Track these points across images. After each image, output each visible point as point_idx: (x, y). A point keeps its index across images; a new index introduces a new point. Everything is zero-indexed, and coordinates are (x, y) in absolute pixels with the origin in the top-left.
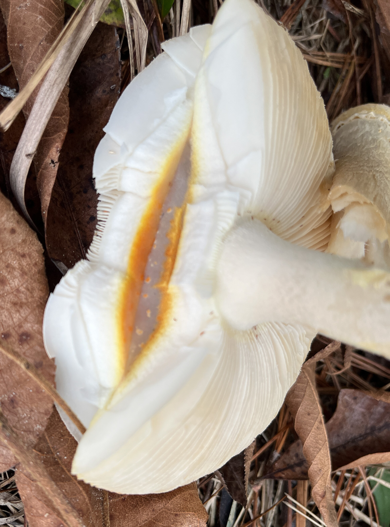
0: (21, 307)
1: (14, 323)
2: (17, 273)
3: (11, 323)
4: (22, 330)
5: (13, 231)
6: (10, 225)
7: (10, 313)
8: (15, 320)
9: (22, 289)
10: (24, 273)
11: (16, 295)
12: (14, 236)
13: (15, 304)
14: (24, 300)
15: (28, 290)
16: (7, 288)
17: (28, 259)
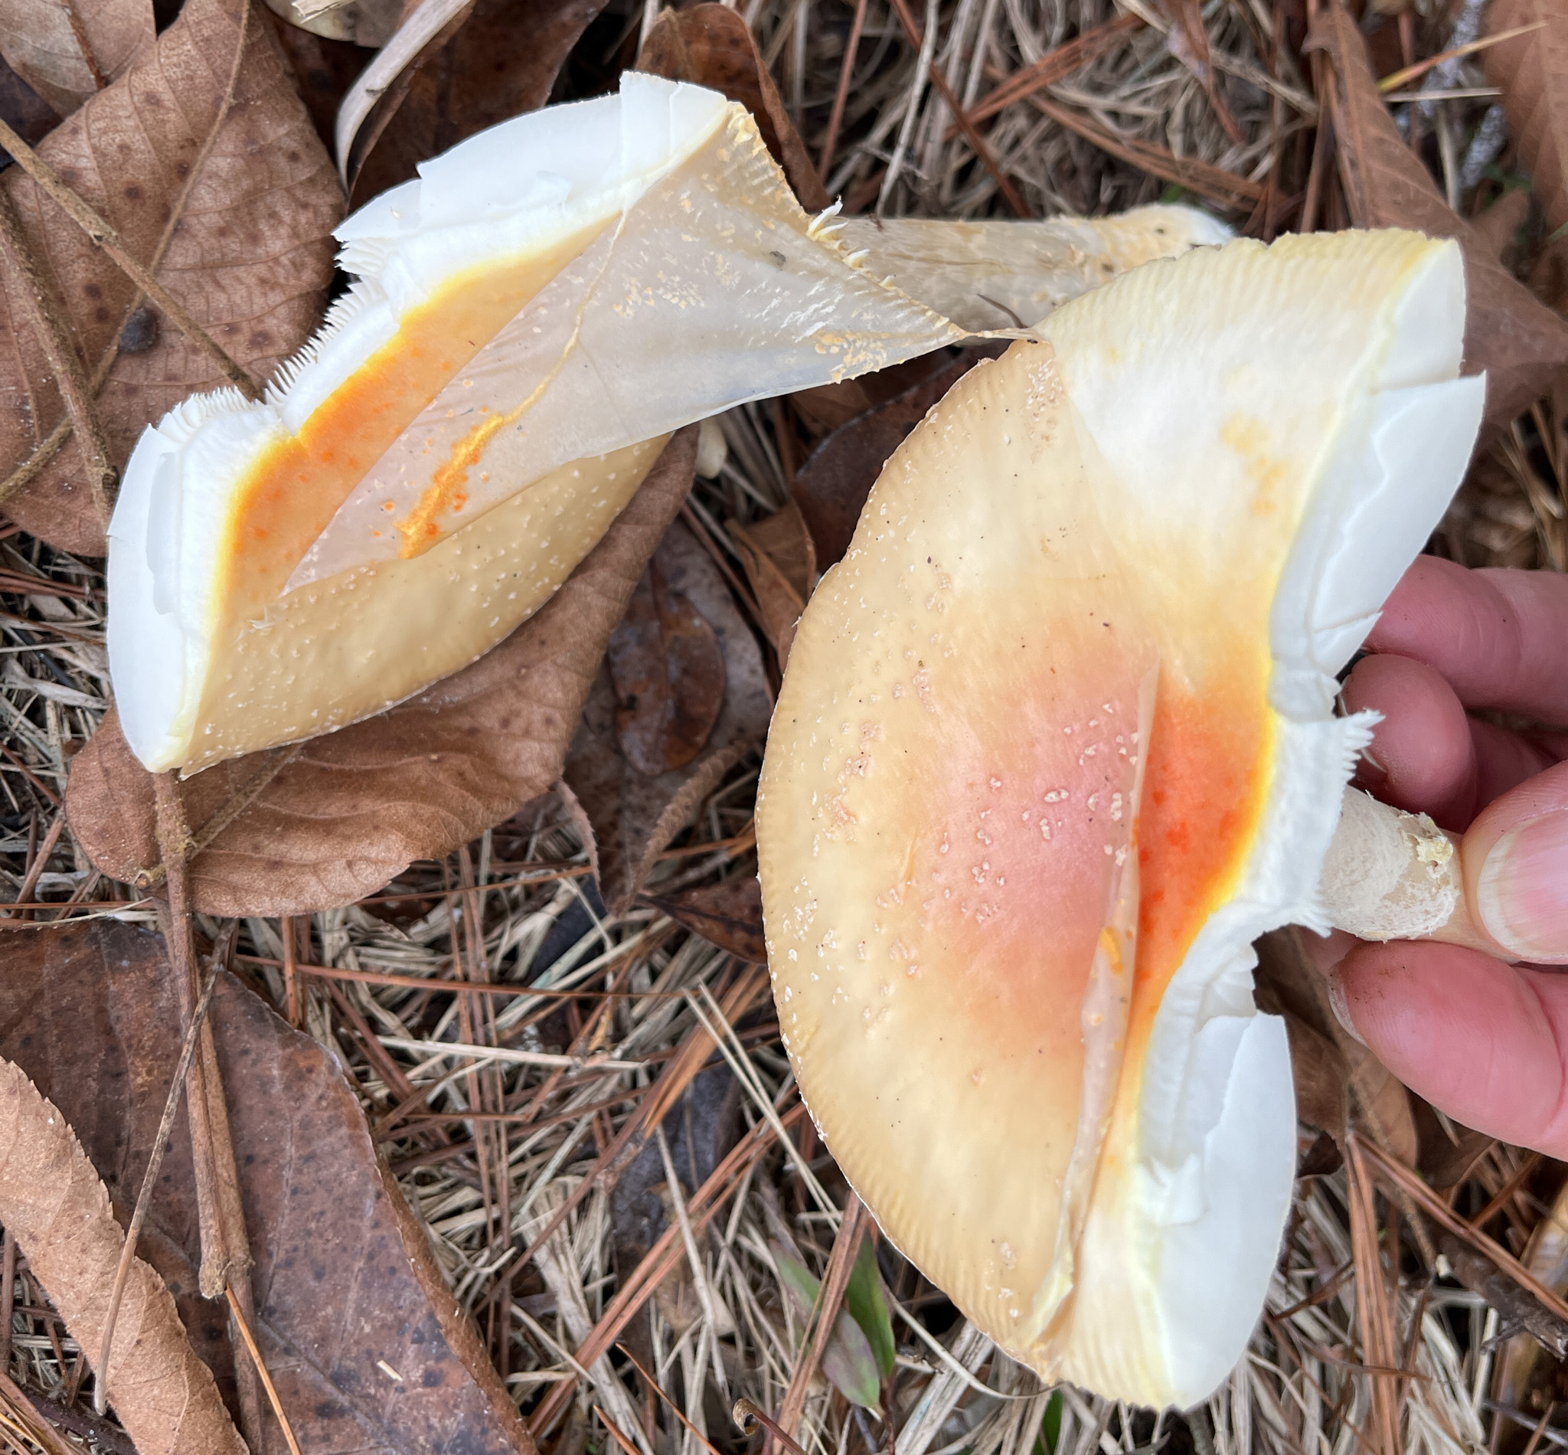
0: (272, 289)
1: (252, 312)
2: (284, 231)
3: (245, 309)
4: (260, 328)
5: (294, 157)
6: (292, 144)
7: (250, 294)
8: (255, 307)
9: (284, 260)
10: (295, 234)
11: (270, 268)
12: (294, 166)
13: (263, 281)
14: (282, 280)
15: (294, 264)
16: (260, 251)
17: (311, 215)
